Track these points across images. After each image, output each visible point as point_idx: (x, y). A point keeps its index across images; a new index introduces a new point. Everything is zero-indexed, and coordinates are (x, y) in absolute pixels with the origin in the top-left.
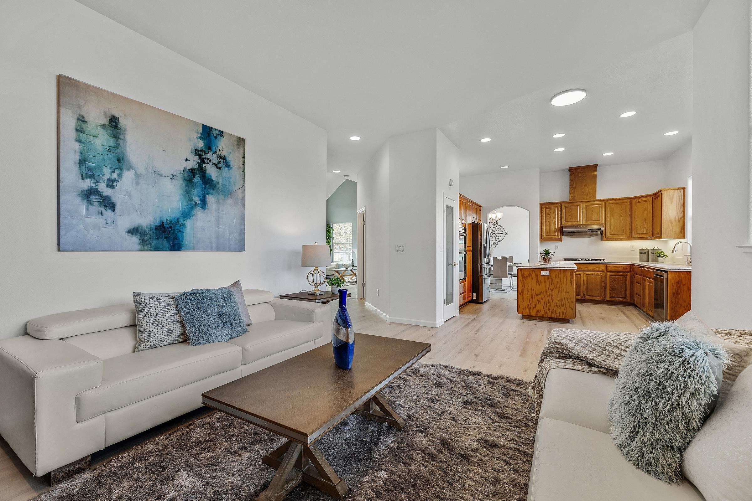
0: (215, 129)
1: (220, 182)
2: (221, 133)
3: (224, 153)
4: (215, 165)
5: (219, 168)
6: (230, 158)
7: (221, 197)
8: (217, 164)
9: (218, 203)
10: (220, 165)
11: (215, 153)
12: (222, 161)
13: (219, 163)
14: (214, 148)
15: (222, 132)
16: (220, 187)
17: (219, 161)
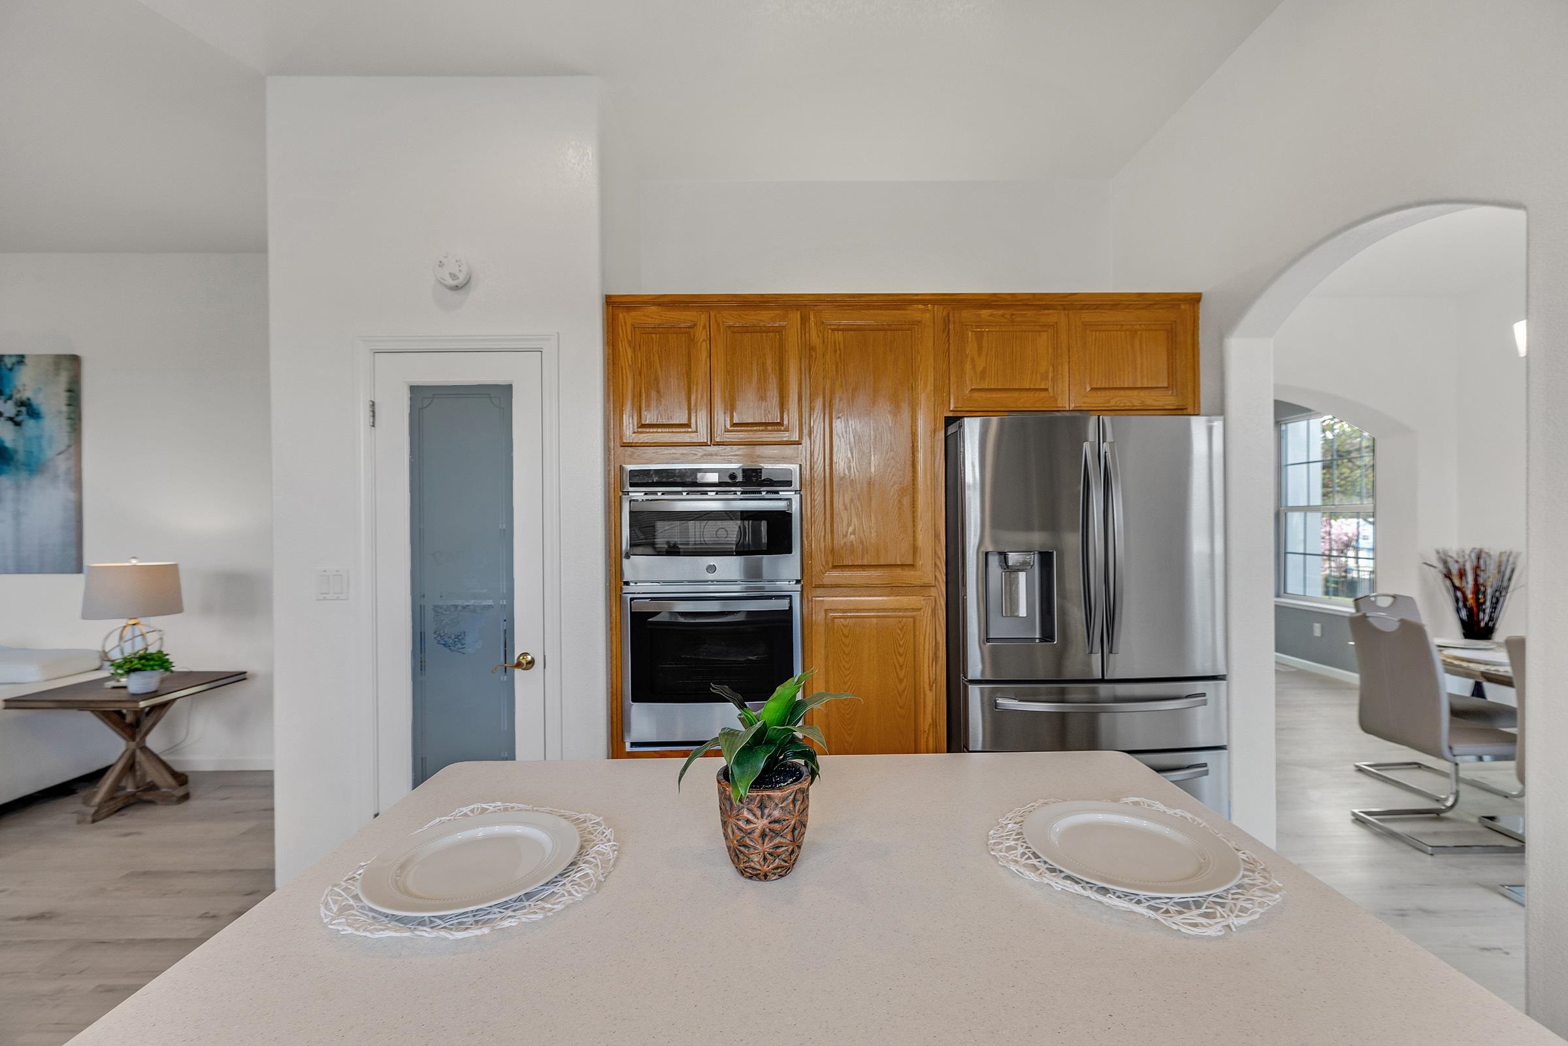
0: (10, 356)
1: (21, 450)
2: (21, 360)
3: (27, 394)
4: (11, 419)
5: (18, 424)
6: (39, 401)
7: (23, 475)
8: (13, 418)
9: (18, 487)
10: (19, 419)
11: (10, 398)
12: (23, 409)
13: (17, 415)
14: (7, 391)
15: (23, 356)
16: (21, 456)
17: (19, 411)
